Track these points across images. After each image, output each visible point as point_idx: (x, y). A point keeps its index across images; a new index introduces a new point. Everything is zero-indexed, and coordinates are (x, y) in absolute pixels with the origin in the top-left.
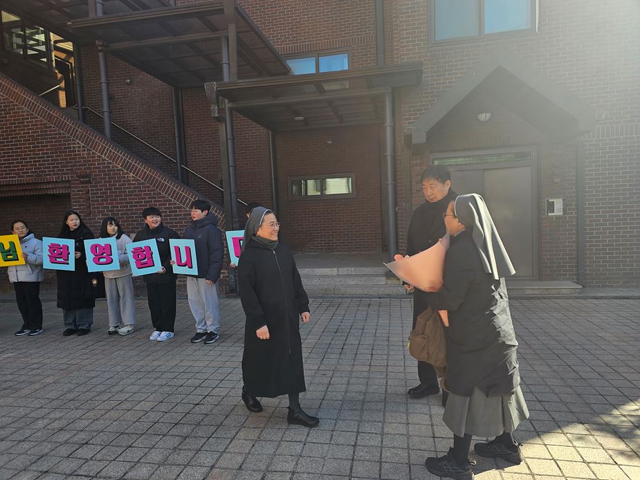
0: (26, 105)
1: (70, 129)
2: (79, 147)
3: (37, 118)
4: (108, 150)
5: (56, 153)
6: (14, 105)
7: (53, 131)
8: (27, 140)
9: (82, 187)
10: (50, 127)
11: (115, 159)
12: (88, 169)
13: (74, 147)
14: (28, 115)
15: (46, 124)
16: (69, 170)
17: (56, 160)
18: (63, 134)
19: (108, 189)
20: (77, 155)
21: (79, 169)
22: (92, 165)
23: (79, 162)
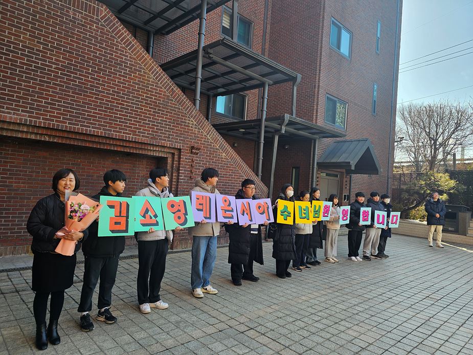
0: (153, 72)
3: (161, 88)
5: (174, 123)
7: (174, 104)
8: (149, 104)
11: (216, 141)
12: (196, 143)
13: (188, 123)
14: (153, 82)
15: (169, 96)
16: (182, 140)
17: (172, 129)
18: (182, 110)
20: (190, 130)
21: (190, 141)
22: (200, 140)
23: (190, 136)
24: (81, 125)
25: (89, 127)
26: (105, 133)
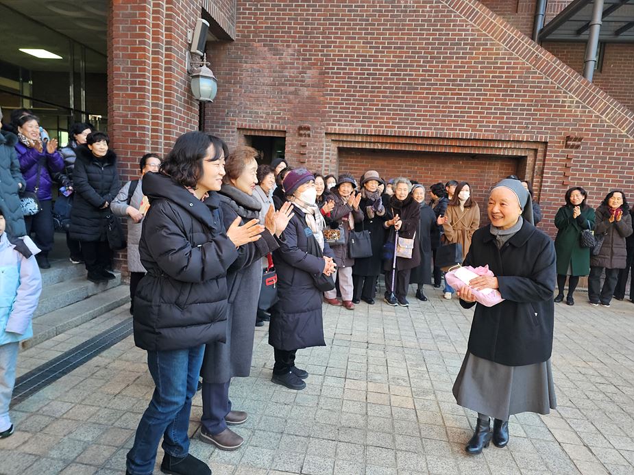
0: (505, 41)
1: (563, 78)
2: (572, 102)
3: (518, 59)
4: (613, 109)
5: (537, 106)
6: (487, 40)
7: (538, 78)
8: (497, 86)
9: (563, 152)
10: (535, 73)
11: (620, 122)
12: (577, 130)
13: (563, 102)
14: (504, 54)
15: (530, 68)
16: (549, 129)
17: (532, 115)
18: (552, 83)
19: (601, 158)
20: (566, 111)
21: (564, 129)
22: (585, 125)
23: (565, 120)
24: (411, 128)
25: (419, 128)
26: (437, 133)
